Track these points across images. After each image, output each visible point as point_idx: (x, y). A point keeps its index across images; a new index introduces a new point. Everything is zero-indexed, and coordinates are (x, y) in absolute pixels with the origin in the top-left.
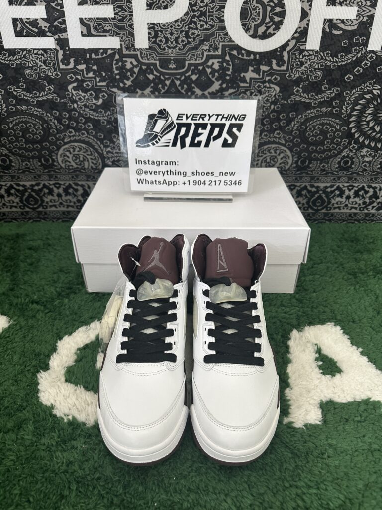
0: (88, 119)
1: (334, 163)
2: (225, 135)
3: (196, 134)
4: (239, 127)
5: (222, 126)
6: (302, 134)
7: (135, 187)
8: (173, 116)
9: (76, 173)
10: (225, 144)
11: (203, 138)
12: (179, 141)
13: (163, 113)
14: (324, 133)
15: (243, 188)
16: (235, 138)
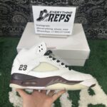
0: (22, 8)
1: (100, 23)
2: (65, 18)
3: (56, 18)
4: (70, 16)
5: (64, 15)
6: (91, 14)
7: (37, 32)
8: (48, 12)
9: (19, 24)
10: (65, 21)
11: (58, 19)
12: (50, 19)
13: (45, 11)
14: (98, 14)
15: (70, 34)
16: (68, 19)
